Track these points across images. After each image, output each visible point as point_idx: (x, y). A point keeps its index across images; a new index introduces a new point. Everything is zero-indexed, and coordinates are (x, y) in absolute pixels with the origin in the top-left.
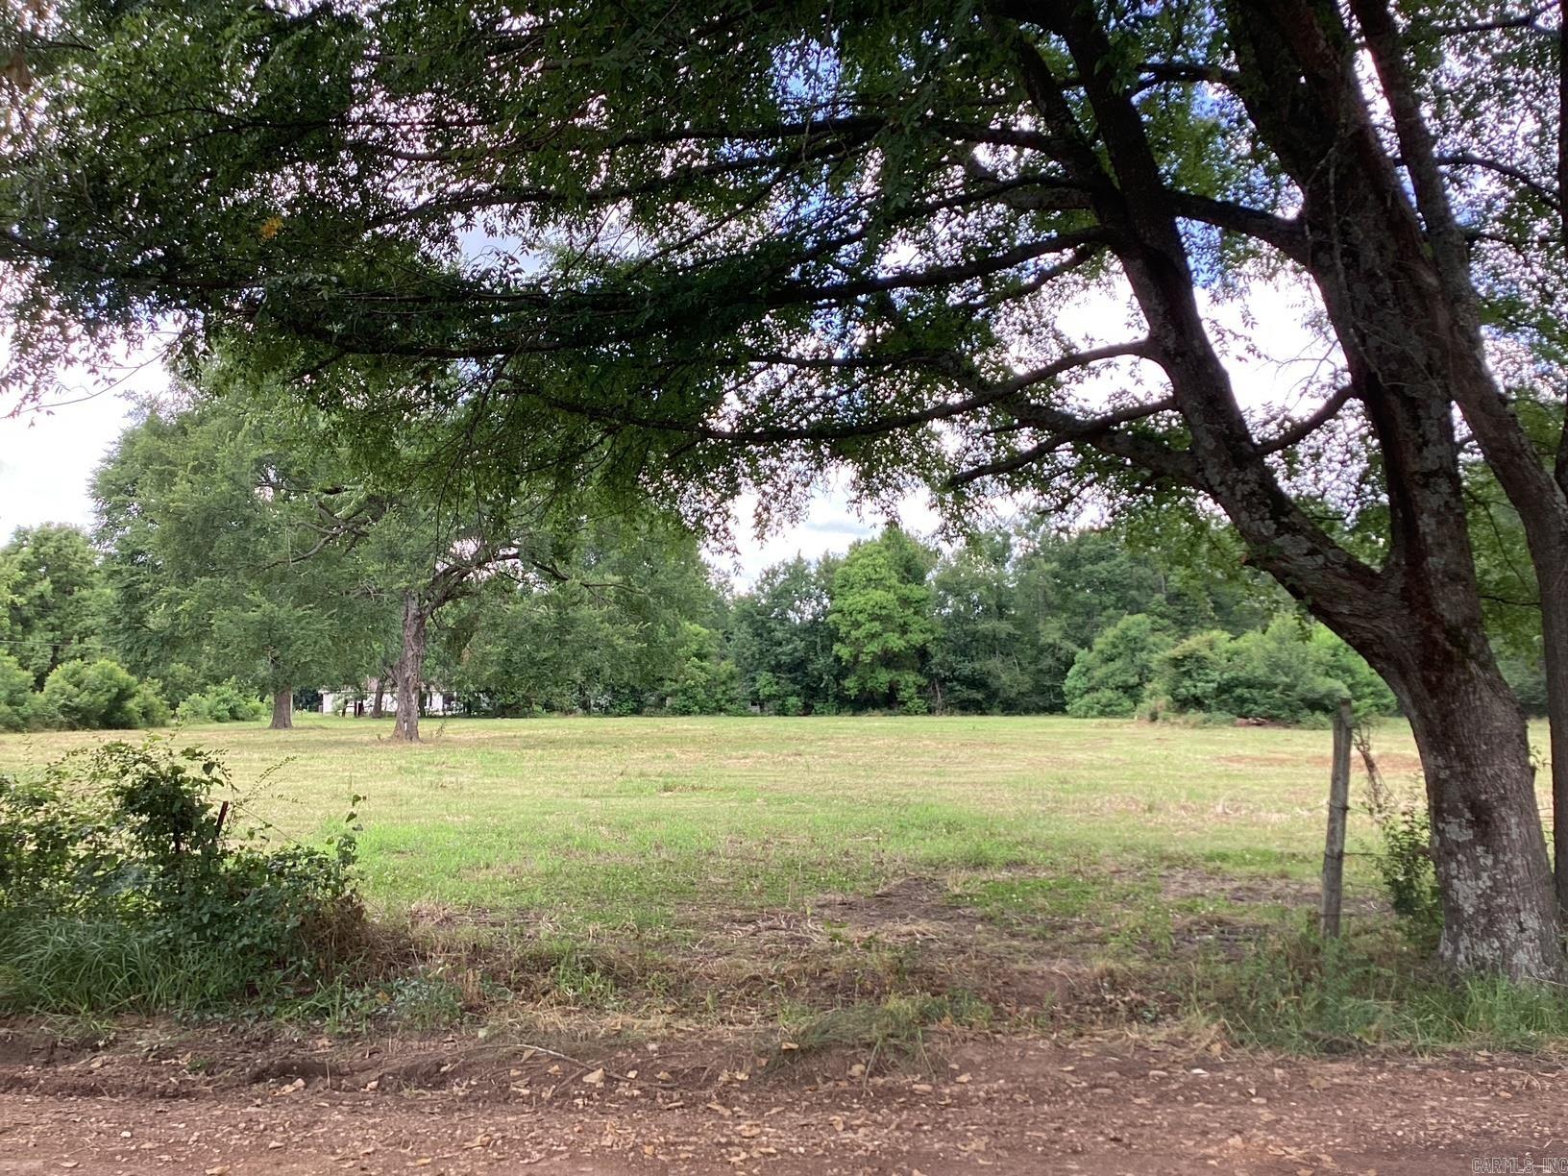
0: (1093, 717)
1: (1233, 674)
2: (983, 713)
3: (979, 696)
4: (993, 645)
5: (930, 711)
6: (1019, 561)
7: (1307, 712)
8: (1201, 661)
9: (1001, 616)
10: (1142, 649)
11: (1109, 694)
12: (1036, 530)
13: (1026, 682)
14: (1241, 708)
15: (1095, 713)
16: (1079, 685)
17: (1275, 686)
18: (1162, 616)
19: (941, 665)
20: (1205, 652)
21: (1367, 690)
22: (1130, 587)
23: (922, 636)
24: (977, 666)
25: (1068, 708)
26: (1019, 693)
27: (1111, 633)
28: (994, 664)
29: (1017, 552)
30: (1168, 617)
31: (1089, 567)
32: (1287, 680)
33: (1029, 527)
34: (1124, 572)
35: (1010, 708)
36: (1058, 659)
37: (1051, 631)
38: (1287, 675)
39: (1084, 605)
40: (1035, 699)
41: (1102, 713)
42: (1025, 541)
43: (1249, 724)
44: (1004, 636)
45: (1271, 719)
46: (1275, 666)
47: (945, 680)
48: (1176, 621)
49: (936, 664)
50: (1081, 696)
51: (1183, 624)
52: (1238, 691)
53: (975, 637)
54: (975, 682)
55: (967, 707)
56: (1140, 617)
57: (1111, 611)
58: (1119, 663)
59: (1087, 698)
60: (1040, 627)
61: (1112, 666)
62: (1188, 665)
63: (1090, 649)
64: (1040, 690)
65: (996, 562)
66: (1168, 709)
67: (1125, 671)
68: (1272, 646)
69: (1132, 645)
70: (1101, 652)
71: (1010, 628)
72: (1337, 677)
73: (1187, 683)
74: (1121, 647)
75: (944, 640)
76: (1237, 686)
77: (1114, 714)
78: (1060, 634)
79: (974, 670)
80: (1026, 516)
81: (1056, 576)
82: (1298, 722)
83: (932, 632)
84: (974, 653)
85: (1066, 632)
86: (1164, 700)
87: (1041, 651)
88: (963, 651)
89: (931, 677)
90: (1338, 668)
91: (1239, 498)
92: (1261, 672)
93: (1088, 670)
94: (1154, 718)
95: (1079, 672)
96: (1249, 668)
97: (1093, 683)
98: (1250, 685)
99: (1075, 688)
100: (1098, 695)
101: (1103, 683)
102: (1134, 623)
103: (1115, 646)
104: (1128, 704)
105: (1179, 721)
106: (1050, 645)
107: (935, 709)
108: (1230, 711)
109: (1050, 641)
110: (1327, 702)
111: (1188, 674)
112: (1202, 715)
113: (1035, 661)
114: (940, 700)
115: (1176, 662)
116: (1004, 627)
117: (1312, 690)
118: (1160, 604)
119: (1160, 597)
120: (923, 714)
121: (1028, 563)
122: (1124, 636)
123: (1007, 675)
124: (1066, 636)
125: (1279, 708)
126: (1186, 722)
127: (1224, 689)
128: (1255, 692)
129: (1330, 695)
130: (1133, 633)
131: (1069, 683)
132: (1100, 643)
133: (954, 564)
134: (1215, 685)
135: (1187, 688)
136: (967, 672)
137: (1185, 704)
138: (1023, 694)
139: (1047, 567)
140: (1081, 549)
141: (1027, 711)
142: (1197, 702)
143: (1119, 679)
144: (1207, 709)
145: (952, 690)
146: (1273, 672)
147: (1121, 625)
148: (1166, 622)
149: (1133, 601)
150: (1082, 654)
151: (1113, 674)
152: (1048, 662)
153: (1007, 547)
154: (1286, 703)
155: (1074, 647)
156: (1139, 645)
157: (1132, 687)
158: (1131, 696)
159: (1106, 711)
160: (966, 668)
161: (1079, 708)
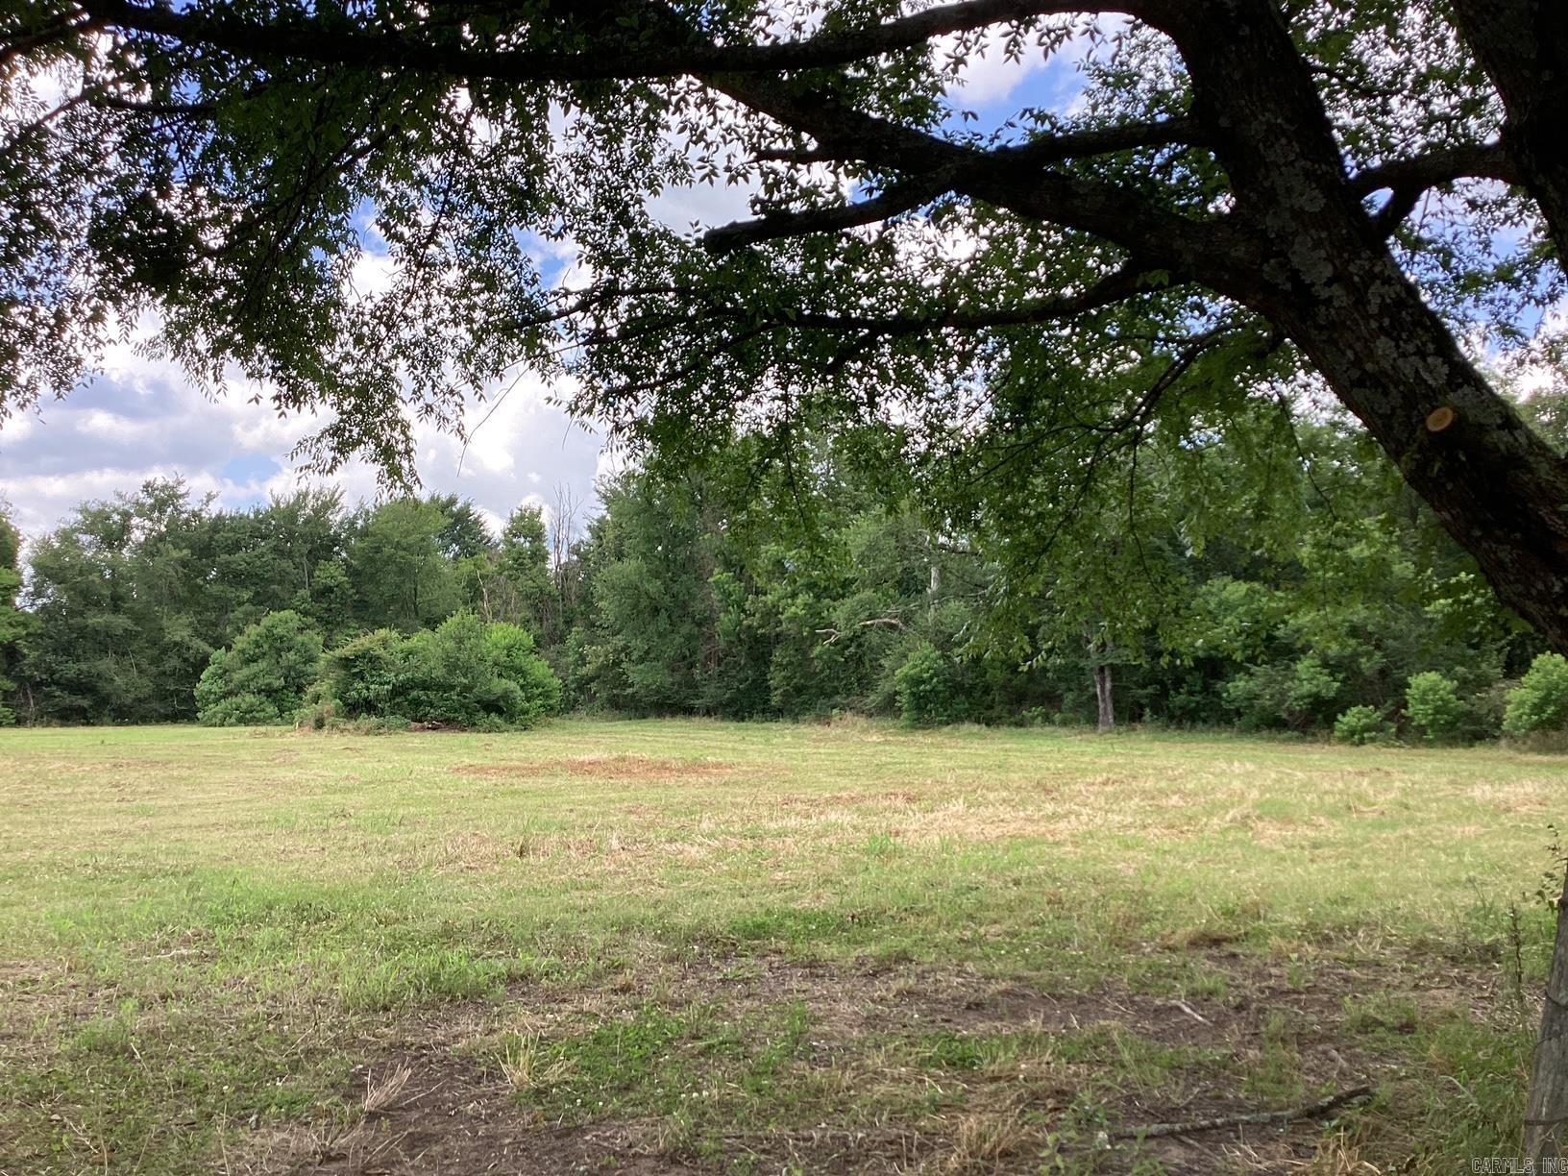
0: (231, 725)
1: (409, 675)
2: (88, 724)
3: (85, 703)
4: (105, 643)
5: (19, 722)
6: (140, 545)
7: (482, 714)
8: (374, 661)
9: (116, 609)
10: (290, 649)
11: (250, 698)
12: (162, 512)
13: (146, 686)
14: (416, 711)
15: (233, 720)
16: (215, 688)
17: (452, 687)
18: (306, 613)
19: (36, 666)
20: (380, 652)
21: (537, 692)
22: (271, 581)
23: (12, 630)
24: (84, 666)
25: (200, 715)
26: (135, 700)
27: (253, 631)
28: (107, 664)
29: (138, 536)
30: (312, 615)
31: (225, 557)
32: (465, 681)
33: (153, 508)
34: (265, 564)
35: (126, 715)
36: (185, 660)
37: (179, 629)
38: (465, 676)
39: (217, 599)
40: (155, 705)
41: (242, 721)
42: (148, 524)
43: (423, 729)
44: (120, 632)
45: (448, 723)
46: (452, 666)
47: (42, 683)
48: (320, 619)
49: (30, 666)
50: (217, 702)
51: (328, 623)
52: (414, 693)
53: (83, 632)
54: (76, 687)
55: (68, 716)
56: (287, 614)
57: (248, 607)
58: (262, 664)
59: (223, 704)
60: (165, 623)
61: (254, 668)
62: (360, 665)
63: (229, 648)
64: (163, 695)
65: (110, 546)
66: (337, 714)
67: (270, 673)
68: (450, 645)
69: (278, 644)
70: (242, 651)
71: (129, 624)
72: (509, 677)
73: (360, 685)
74: (266, 646)
75: (41, 636)
76: (412, 688)
77: (256, 721)
78: (190, 631)
79: (81, 672)
80: (150, 495)
81: (184, 564)
82: (474, 724)
83: (25, 625)
84: (80, 652)
85: (196, 630)
86: (330, 705)
87: (165, 651)
88: (67, 650)
89: (20, 679)
90: (512, 668)
91: (1373, 309)
92: (439, 673)
93: (226, 671)
94: (319, 724)
95: (215, 674)
96: (425, 668)
97: (231, 686)
98: (425, 686)
99: (210, 692)
100: (238, 700)
101: (243, 686)
102: (282, 620)
103: (258, 645)
104: (272, 709)
105: (350, 726)
106: (176, 644)
107: (26, 719)
108: (404, 715)
109: (178, 639)
110: (502, 703)
111: (361, 676)
112: (374, 720)
113: (156, 661)
114: (32, 708)
115: (346, 663)
116: (121, 622)
117: (489, 692)
118: (304, 601)
119: (304, 592)
120: (10, 725)
121: (152, 547)
122: (269, 635)
123: (121, 678)
124: (197, 634)
125: (456, 711)
126: (358, 728)
127: (400, 690)
128: (432, 695)
129: (506, 695)
130: (279, 631)
131: (202, 687)
132: (240, 642)
133: (57, 545)
134: (390, 687)
135: (359, 690)
136: (71, 674)
137: (355, 709)
138: (140, 700)
139: (175, 554)
140: (216, 537)
141: (144, 719)
142: (369, 707)
143: (262, 682)
144: (381, 714)
145: (50, 696)
146: (450, 672)
147: (266, 622)
148: (310, 620)
149: (275, 595)
150: (218, 654)
151: (255, 676)
152: (173, 662)
153: (125, 528)
154: (462, 705)
155: (205, 647)
156: (286, 645)
157: (276, 691)
158: (275, 701)
159: (247, 718)
160: (71, 670)
161: (215, 715)
